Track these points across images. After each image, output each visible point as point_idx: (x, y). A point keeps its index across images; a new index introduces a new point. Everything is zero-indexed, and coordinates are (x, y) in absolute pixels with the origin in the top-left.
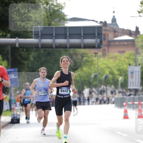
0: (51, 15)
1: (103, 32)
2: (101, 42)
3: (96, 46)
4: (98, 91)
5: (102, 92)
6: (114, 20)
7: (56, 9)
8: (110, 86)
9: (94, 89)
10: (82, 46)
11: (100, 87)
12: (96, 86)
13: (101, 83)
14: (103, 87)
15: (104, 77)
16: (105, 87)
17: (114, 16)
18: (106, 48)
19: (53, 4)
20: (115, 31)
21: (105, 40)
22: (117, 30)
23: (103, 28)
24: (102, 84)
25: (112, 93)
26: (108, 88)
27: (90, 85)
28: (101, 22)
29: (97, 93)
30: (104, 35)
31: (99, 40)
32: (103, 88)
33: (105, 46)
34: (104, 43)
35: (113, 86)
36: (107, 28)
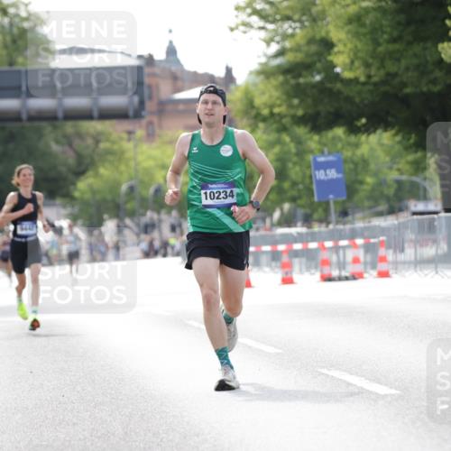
0: (14, 41)
1: (147, 80)
2: (142, 103)
3: (131, 113)
4: (138, 225)
5: (148, 228)
6: (171, 51)
7: (26, 25)
8: (169, 213)
9: (128, 221)
10: (96, 114)
11: (144, 215)
12: (132, 214)
13: (145, 204)
14: (150, 215)
15: (152, 190)
16: (155, 216)
17: (171, 42)
18: (155, 120)
19: (17, 15)
20: (175, 78)
21: (150, 98)
22: (179, 74)
23: (147, 70)
24: (147, 209)
25: (173, 229)
26: (164, 216)
27: (118, 211)
28: (140, 57)
29: (136, 229)
30: (150, 87)
31: (136, 99)
32: (152, 219)
33: (152, 113)
34: (150, 106)
35: (174, 213)
36: (156, 70)
